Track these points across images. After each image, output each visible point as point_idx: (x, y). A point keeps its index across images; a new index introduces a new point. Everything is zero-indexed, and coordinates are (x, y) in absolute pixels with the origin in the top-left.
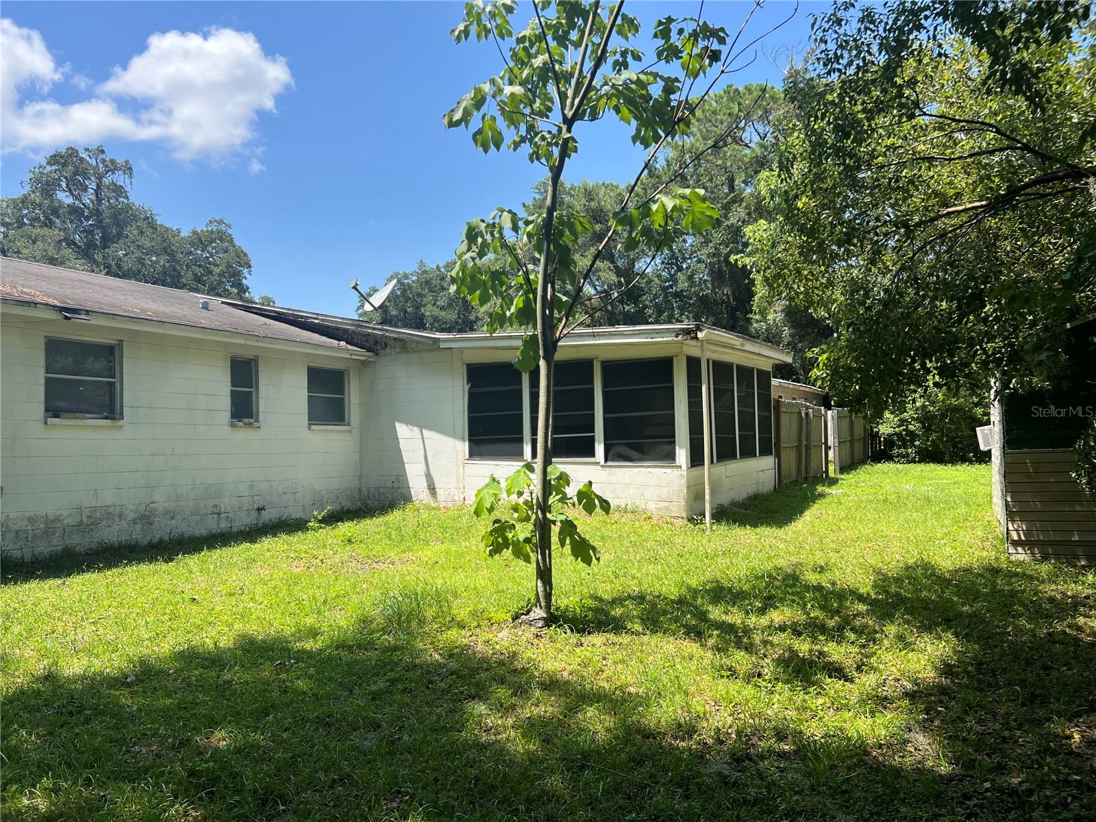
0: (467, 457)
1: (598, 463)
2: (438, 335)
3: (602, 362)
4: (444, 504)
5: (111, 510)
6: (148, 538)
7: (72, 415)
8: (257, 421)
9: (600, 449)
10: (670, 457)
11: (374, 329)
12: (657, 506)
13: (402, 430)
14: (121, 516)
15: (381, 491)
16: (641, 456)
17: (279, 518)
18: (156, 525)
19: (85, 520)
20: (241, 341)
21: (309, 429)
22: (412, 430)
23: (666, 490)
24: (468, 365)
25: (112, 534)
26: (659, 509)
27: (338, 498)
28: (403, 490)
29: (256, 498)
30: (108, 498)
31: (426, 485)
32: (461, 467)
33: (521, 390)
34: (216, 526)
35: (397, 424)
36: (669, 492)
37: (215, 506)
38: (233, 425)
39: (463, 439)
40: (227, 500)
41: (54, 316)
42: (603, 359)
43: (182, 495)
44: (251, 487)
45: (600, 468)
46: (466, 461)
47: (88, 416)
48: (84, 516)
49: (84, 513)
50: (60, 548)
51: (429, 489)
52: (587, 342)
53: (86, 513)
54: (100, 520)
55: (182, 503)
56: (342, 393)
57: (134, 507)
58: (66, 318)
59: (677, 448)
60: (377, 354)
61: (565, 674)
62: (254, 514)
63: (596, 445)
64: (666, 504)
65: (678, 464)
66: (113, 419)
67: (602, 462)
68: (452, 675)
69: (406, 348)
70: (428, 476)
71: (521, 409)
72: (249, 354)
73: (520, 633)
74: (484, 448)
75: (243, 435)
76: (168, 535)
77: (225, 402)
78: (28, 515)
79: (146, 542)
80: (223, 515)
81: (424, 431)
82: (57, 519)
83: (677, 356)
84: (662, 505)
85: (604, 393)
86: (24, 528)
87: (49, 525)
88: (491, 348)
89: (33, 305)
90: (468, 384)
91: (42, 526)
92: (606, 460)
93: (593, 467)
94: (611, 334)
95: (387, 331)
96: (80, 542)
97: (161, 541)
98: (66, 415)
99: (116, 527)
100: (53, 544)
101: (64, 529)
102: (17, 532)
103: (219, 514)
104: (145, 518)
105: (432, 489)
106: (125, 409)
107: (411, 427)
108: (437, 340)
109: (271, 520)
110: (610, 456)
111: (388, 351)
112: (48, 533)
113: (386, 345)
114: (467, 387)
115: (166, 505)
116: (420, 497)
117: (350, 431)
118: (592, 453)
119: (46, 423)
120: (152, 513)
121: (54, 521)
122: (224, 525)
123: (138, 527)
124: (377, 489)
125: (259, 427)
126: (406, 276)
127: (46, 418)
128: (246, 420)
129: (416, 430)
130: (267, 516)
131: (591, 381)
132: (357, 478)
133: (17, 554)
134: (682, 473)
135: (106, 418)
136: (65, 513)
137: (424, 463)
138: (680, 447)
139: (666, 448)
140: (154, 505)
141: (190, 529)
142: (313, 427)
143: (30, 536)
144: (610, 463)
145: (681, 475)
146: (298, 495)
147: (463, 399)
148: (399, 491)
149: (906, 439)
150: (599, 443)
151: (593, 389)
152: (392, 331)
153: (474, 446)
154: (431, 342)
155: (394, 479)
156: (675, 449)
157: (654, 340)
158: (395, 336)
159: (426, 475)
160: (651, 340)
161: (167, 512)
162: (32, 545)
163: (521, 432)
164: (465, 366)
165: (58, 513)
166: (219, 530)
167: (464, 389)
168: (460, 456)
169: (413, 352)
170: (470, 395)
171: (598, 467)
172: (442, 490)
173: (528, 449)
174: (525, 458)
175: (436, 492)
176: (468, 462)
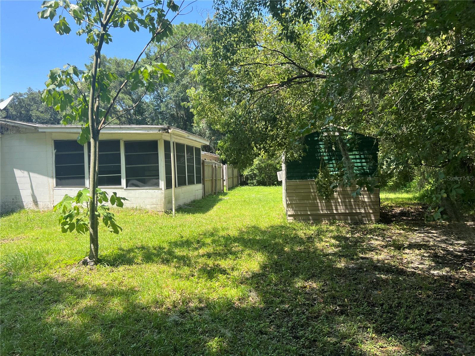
0: (55, 186)
1: (123, 188)
2: (37, 125)
3: (125, 141)
4: (42, 209)
9: (124, 181)
10: (157, 185)
13: (18, 173)
15: (6, 204)
16: (143, 184)
22: (23, 173)
23: (155, 200)
24: (54, 141)
26: (152, 208)
28: (19, 203)
31: (32, 200)
32: (52, 191)
33: (83, 154)
35: (15, 170)
36: (156, 200)
39: (52, 177)
46: (54, 188)
51: (34, 202)
52: (117, 132)
59: (160, 181)
60: (2, 134)
61: (104, 285)
63: (122, 180)
64: (155, 206)
65: (160, 188)
67: (125, 187)
68: (45, 292)
69: (20, 131)
70: (33, 196)
71: (84, 162)
73: (82, 269)
74: (64, 181)
81: (31, 174)
83: (159, 140)
84: (153, 206)
85: (126, 156)
88: (67, 133)
90: (55, 150)
92: (127, 187)
93: (120, 190)
94: (128, 129)
95: (8, 122)
105: (36, 202)
107: (23, 171)
108: (36, 128)
110: (128, 185)
111: (9, 132)
113: (8, 129)
114: (54, 152)
116: (29, 206)
118: (119, 183)
126: (21, 95)
129: (26, 173)
131: (119, 150)
138: (162, 180)
139: (155, 181)
144: (129, 188)
145: (162, 193)
147: (52, 157)
148: (17, 203)
149: (253, 176)
151: (120, 154)
152: (11, 122)
153: (59, 181)
154: (34, 129)
155: (13, 197)
157: (149, 132)
158: (13, 124)
160: (147, 132)
167: (52, 153)
168: (51, 185)
169: (24, 133)
170: (56, 155)
171: (123, 190)
172: (41, 203)
173: (87, 182)
174: (86, 186)
175: (38, 204)
176: (56, 188)
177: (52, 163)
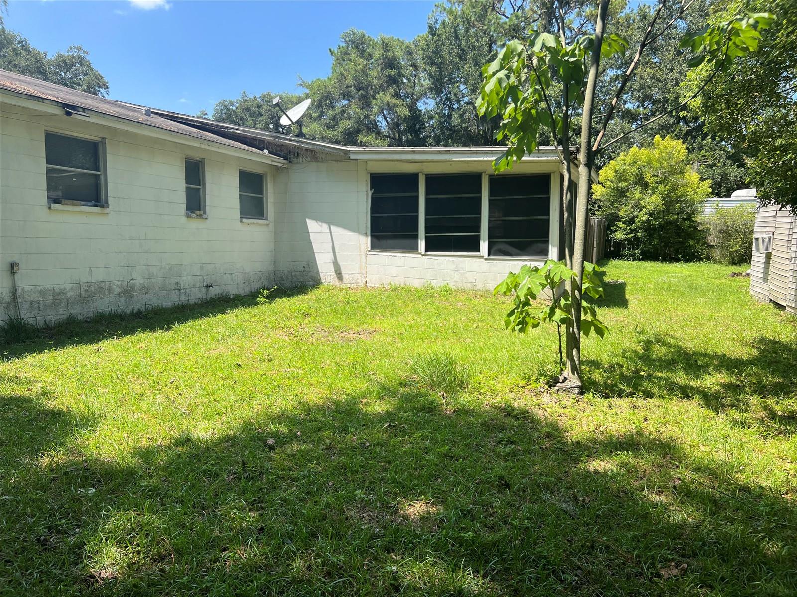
0: (369, 249)
1: (482, 257)
2: (349, 148)
3: (490, 176)
4: (349, 285)
5: (102, 285)
6: (130, 309)
7: (70, 202)
8: (205, 213)
9: (484, 245)
10: (545, 253)
11: (291, 140)
13: (313, 226)
14: (110, 290)
15: (293, 274)
16: (517, 251)
17: (221, 294)
18: (135, 299)
19: (83, 293)
20: (197, 144)
21: (241, 222)
22: (321, 226)
24: (371, 174)
25: (104, 305)
27: (260, 278)
28: (312, 274)
29: (205, 277)
30: (99, 275)
31: (333, 270)
32: (364, 257)
33: (417, 197)
34: (178, 300)
35: (308, 221)
37: (177, 283)
38: (188, 216)
39: (366, 234)
40: (185, 278)
41: (58, 111)
42: (490, 173)
43: (153, 273)
44: (202, 268)
45: (484, 260)
46: (368, 253)
47: (82, 203)
48: (82, 290)
49: (82, 288)
50: (65, 317)
51: (336, 273)
52: (482, 159)
53: (84, 287)
54: (94, 293)
55: (153, 280)
56: (261, 192)
57: (119, 283)
58: (69, 114)
59: (550, 246)
60: (290, 162)
62: (204, 290)
63: (482, 243)
65: (550, 258)
66: (102, 207)
67: (486, 256)
69: (317, 158)
70: (336, 263)
71: (417, 211)
72: (197, 156)
73: (561, 398)
74: (383, 242)
75: (195, 224)
76: (144, 307)
77: (181, 197)
78: (39, 288)
79: (128, 312)
80: (182, 291)
81: (332, 227)
82: (62, 292)
83: (554, 172)
85: (490, 200)
86: (36, 299)
87: (56, 297)
88: (392, 161)
89: (41, 100)
90: (371, 189)
91: (51, 298)
92: (489, 255)
93: (478, 260)
95: (303, 142)
96: (80, 312)
97: (139, 313)
98: (67, 202)
99: (106, 300)
100: (60, 313)
101: (68, 301)
102: (32, 302)
103: (180, 290)
104: (127, 292)
105: (339, 274)
106: (109, 199)
107: (320, 224)
108: (347, 153)
109: (216, 295)
110: (492, 251)
111: (300, 159)
112: (56, 304)
113: (298, 155)
114: (370, 193)
115: (142, 282)
116: (328, 279)
117: (268, 225)
118: (477, 249)
119: (50, 208)
120: (132, 288)
121: (60, 293)
122: (183, 299)
123: (122, 300)
124: (290, 272)
125: (207, 219)
127: (49, 203)
128: (198, 212)
129: (325, 226)
130: (215, 291)
132: (273, 263)
133: (32, 321)
135: (96, 206)
136: (68, 287)
137: (332, 253)
138: (553, 246)
139: (541, 246)
140: (133, 281)
141: (160, 302)
142: (244, 220)
143: (41, 306)
144: (492, 257)
146: (233, 275)
147: (367, 202)
148: (310, 274)
150: (484, 241)
151: (480, 197)
152: (307, 143)
153: (375, 241)
154: (342, 154)
155: (305, 264)
156: (548, 247)
157: (540, 159)
158: (309, 147)
159: (333, 262)
160: (537, 159)
161: (143, 287)
162: (44, 314)
163: (417, 230)
164: (369, 174)
165: (62, 286)
166: (180, 303)
167: (367, 194)
168: (363, 248)
169: (323, 161)
170: (373, 199)
171: (482, 260)
172: (347, 274)
173: (422, 244)
174: (419, 251)
175: (342, 276)
176: (370, 253)
177: (365, 212)
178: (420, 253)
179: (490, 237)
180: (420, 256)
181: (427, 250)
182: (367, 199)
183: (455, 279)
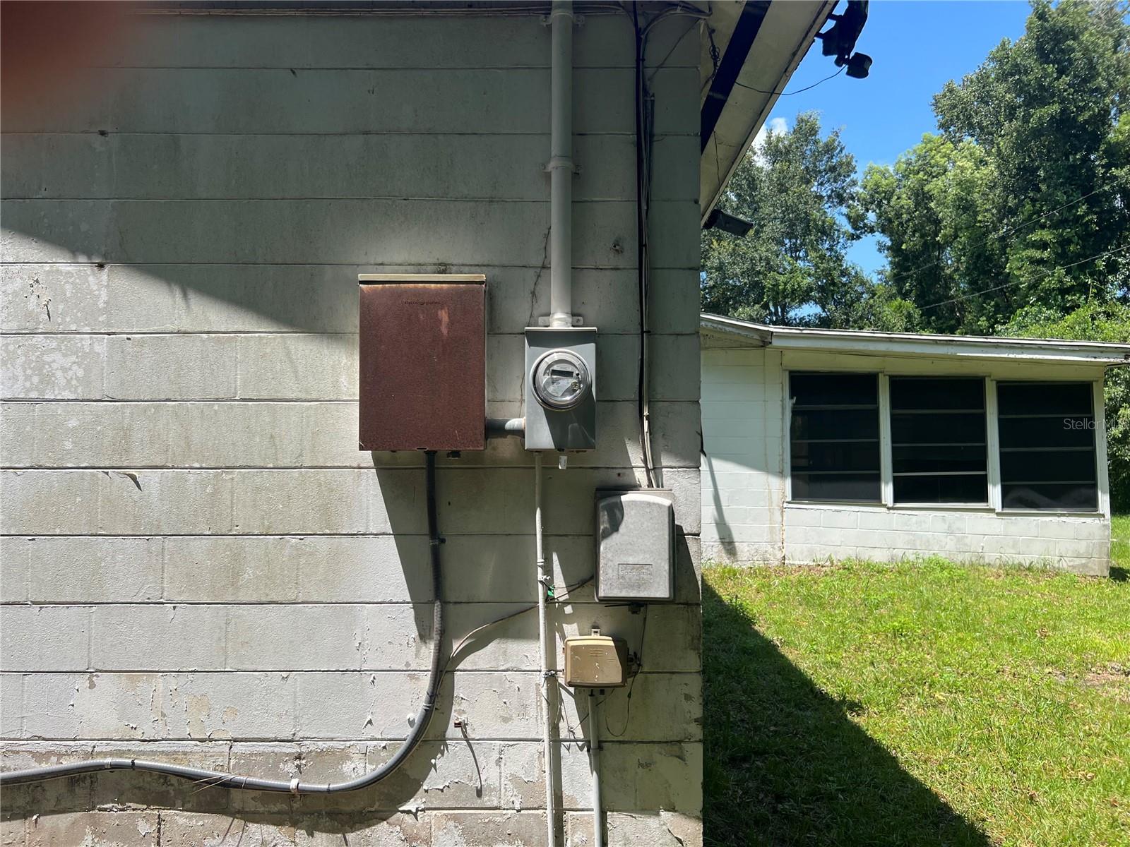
0: (789, 498)
2: (772, 328)
4: (749, 564)
9: (995, 492)
10: (1091, 503)
12: (1071, 564)
16: (1046, 500)
23: (1084, 544)
24: (791, 372)
26: (1074, 567)
31: (716, 537)
32: (778, 514)
33: (876, 413)
36: (1088, 546)
39: (781, 474)
42: (998, 378)
45: (995, 516)
46: (785, 505)
51: (723, 543)
59: (1100, 494)
63: (990, 487)
64: (1084, 561)
65: (1101, 512)
67: (999, 508)
83: (1097, 381)
84: (1078, 562)
85: (999, 420)
90: (791, 397)
92: (1003, 507)
93: (985, 515)
105: (728, 544)
108: (768, 335)
110: (1006, 502)
114: (789, 404)
118: (983, 497)
131: (982, 404)
134: (1106, 523)
138: (1103, 492)
139: (1084, 491)
144: (1009, 511)
145: (1104, 526)
147: (783, 419)
150: (994, 485)
151: (985, 415)
153: (800, 485)
156: (1096, 494)
159: (717, 524)
163: (878, 467)
164: (787, 373)
167: (785, 406)
168: (776, 498)
170: (795, 413)
171: (993, 515)
172: (745, 544)
173: (887, 491)
174: (883, 503)
175: (734, 548)
176: (790, 506)
177: (779, 434)
178: (885, 506)
179: (1004, 479)
180: (884, 510)
181: (896, 500)
182: (783, 414)
183: (947, 547)
